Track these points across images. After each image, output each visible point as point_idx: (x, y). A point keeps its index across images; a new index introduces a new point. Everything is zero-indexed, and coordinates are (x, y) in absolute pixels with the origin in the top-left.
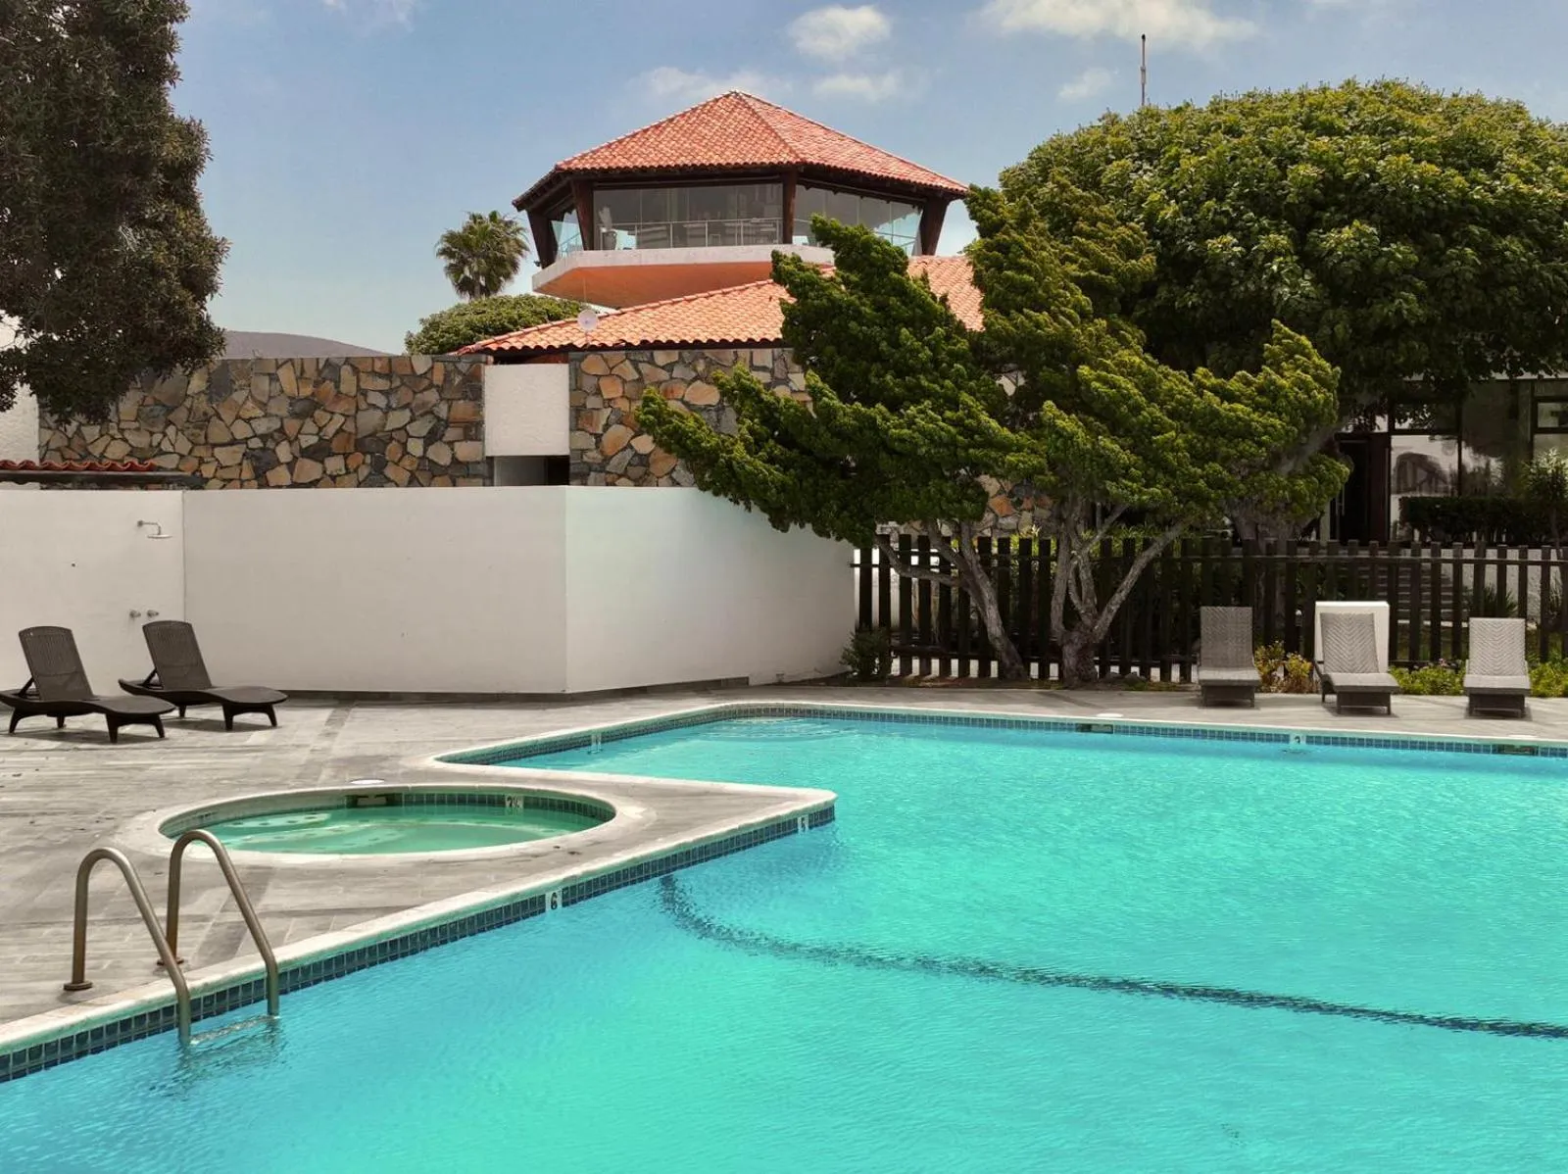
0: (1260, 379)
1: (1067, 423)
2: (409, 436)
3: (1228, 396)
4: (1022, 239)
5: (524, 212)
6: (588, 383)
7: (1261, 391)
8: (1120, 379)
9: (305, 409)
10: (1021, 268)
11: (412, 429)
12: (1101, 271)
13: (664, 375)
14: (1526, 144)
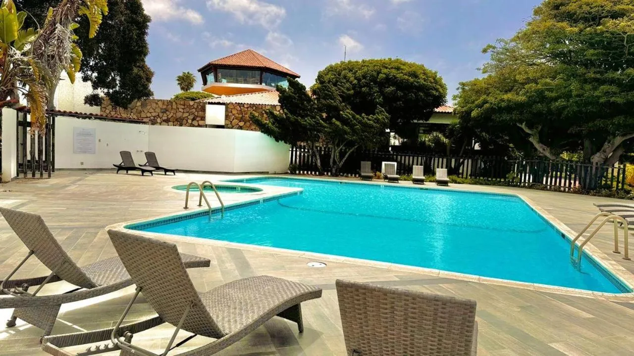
0: (375, 117)
1: (338, 123)
2: (188, 119)
3: (369, 120)
4: (329, 85)
5: (200, 73)
6: (229, 110)
7: (375, 119)
8: (349, 115)
9: (165, 111)
10: (329, 91)
11: (189, 117)
12: (343, 93)
13: (246, 109)
14: (425, 74)
